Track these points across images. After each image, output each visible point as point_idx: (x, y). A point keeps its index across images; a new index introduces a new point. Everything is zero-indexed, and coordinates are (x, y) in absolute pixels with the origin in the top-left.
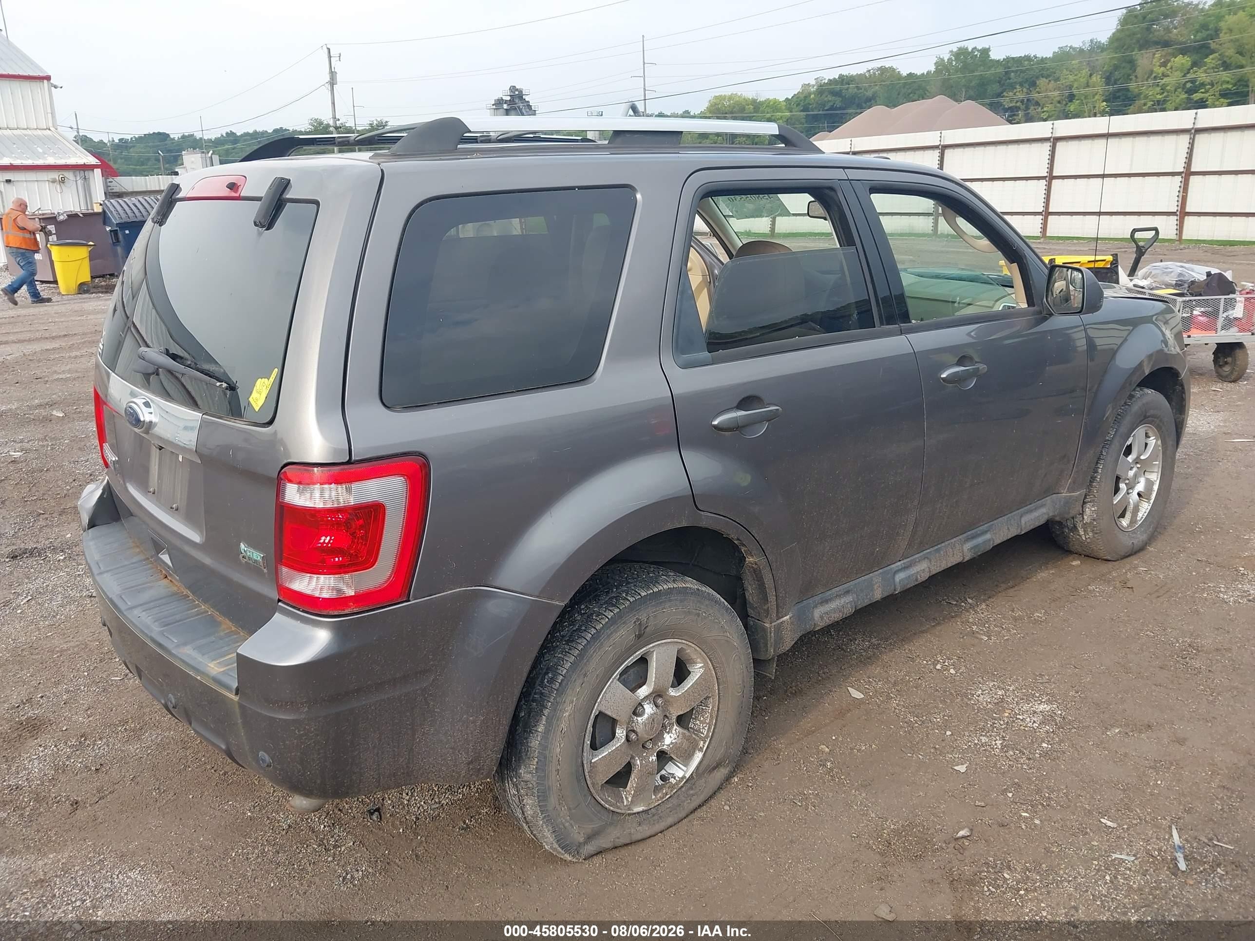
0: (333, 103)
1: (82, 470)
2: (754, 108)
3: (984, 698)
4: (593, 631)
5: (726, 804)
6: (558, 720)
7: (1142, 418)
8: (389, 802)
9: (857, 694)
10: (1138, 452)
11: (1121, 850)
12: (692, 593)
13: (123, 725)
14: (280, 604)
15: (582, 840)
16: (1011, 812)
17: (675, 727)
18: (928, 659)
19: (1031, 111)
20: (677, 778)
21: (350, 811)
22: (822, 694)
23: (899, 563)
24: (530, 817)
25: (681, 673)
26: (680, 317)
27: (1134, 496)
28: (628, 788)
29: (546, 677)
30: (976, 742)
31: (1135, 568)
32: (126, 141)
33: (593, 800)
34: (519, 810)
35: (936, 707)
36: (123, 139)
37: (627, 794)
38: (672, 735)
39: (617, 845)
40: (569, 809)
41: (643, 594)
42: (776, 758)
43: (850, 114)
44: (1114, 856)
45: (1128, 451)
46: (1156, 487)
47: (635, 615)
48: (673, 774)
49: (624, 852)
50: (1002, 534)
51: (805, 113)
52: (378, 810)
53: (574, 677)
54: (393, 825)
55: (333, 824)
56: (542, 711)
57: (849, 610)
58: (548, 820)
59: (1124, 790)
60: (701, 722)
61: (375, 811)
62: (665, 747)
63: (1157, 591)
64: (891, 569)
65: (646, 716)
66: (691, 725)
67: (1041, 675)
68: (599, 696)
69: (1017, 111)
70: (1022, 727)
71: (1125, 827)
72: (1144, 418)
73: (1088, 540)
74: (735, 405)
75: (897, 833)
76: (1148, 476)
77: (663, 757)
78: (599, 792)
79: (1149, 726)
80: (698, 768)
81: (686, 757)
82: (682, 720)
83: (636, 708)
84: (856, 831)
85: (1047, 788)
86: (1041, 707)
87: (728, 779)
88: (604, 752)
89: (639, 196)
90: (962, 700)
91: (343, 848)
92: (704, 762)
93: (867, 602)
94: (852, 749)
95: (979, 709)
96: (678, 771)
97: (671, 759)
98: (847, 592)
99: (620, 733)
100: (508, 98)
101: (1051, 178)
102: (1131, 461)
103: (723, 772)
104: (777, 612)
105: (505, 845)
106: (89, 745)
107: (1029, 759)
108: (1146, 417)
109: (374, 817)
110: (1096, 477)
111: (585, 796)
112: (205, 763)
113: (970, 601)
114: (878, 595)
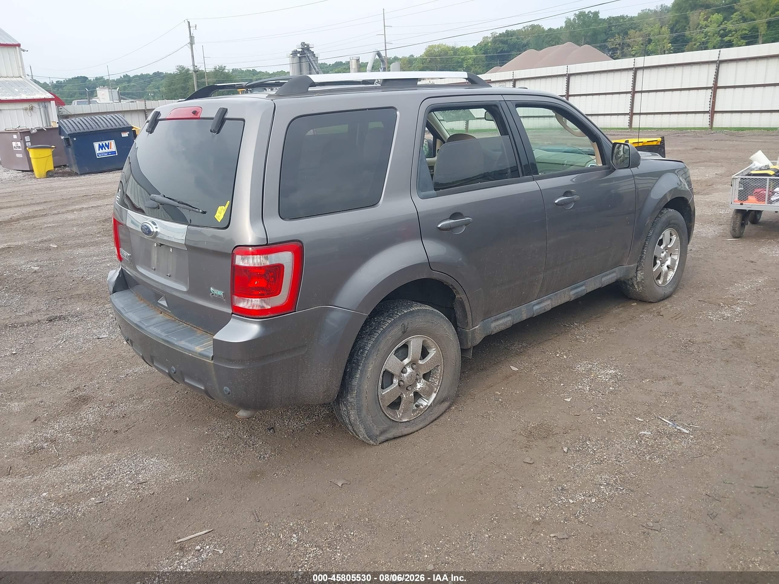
0: (193, 56)
1: (76, 275)
2: (454, 53)
3: (581, 368)
4: (382, 329)
5: (448, 418)
6: (365, 372)
7: (667, 224)
8: (278, 424)
9: (515, 369)
10: (666, 243)
11: (644, 430)
12: (429, 312)
13: (132, 397)
14: (233, 315)
15: (378, 433)
16: (592, 417)
17: (422, 379)
18: (552, 352)
19: (625, 50)
20: (424, 406)
21: (258, 429)
22: (496, 369)
23: (535, 301)
24: (353, 421)
25: (424, 353)
26: (420, 173)
27: (665, 268)
28: (400, 409)
29: (359, 351)
30: (576, 388)
31: (666, 305)
32: (61, 83)
33: (383, 414)
34: (347, 419)
35: (556, 373)
36: (58, 81)
37: (399, 414)
38: (421, 384)
39: (395, 436)
40: (372, 417)
41: (405, 312)
42: (473, 398)
43: (513, 55)
44: (641, 432)
45: (661, 243)
46: (677, 263)
47: (401, 322)
48: (422, 404)
49: (399, 440)
50: (591, 287)
51: (485, 55)
52: (272, 428)
53: (373, 351)
54: (281, 434)
55: (251, 435)
56: (358, 368)
57: (509, 325)
58: (362, 422)
59: (649, 406)
60: (435, 378)
61: (271, 428)
62: (417, 389)
63: (675, 316)
64: (531, 304)
65: (408, 373)
66: (430, 380)
67: (612, 357)
68: (385, 361)
69: (617, 51)
70: (600, 381)
71: (647, 420)
72: (668, 225)
73: (640, 291)
74: (449, 217)
75: (535, 428)
76: (673, 257)
77: (417, 395)
78: (386, 410)
79: (664, 378)
80: (434, 401)
81: (429, 395)
82: (426, 376)
83: (403, 369)
84: (514, 428)
85: (611, 406)
86: (610, 372)
87: (449, 407)
88: (388, 390)
89: (398, 113)
90: (570, 370)
91: (257, 445)
92: (437, 398)
93: (518, 321)
94: (512, 393)
95: (578, 374)
96: (424, 403)
97: (421, 396)
98: (508, 315)
99: (395, 381)
100: (300, 50)
101: (634, 92)
102: (662, 248)
103: (446, 404)
104: (472, 325)
105: (339, 440)
106: (116, 406)
107: (603, 394)
108: (669, 224)
109: (271, 431)
110: (643, 256)
111: (379, 411)
112: (179, 412)
113: (576, 324)
114: (524, 317)
